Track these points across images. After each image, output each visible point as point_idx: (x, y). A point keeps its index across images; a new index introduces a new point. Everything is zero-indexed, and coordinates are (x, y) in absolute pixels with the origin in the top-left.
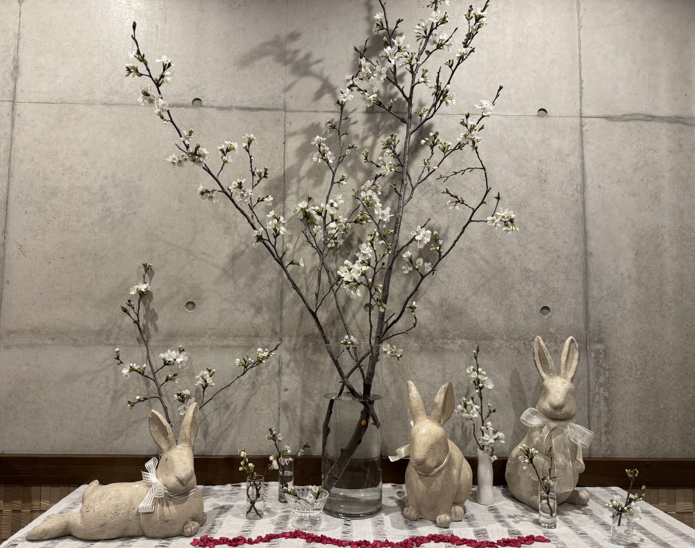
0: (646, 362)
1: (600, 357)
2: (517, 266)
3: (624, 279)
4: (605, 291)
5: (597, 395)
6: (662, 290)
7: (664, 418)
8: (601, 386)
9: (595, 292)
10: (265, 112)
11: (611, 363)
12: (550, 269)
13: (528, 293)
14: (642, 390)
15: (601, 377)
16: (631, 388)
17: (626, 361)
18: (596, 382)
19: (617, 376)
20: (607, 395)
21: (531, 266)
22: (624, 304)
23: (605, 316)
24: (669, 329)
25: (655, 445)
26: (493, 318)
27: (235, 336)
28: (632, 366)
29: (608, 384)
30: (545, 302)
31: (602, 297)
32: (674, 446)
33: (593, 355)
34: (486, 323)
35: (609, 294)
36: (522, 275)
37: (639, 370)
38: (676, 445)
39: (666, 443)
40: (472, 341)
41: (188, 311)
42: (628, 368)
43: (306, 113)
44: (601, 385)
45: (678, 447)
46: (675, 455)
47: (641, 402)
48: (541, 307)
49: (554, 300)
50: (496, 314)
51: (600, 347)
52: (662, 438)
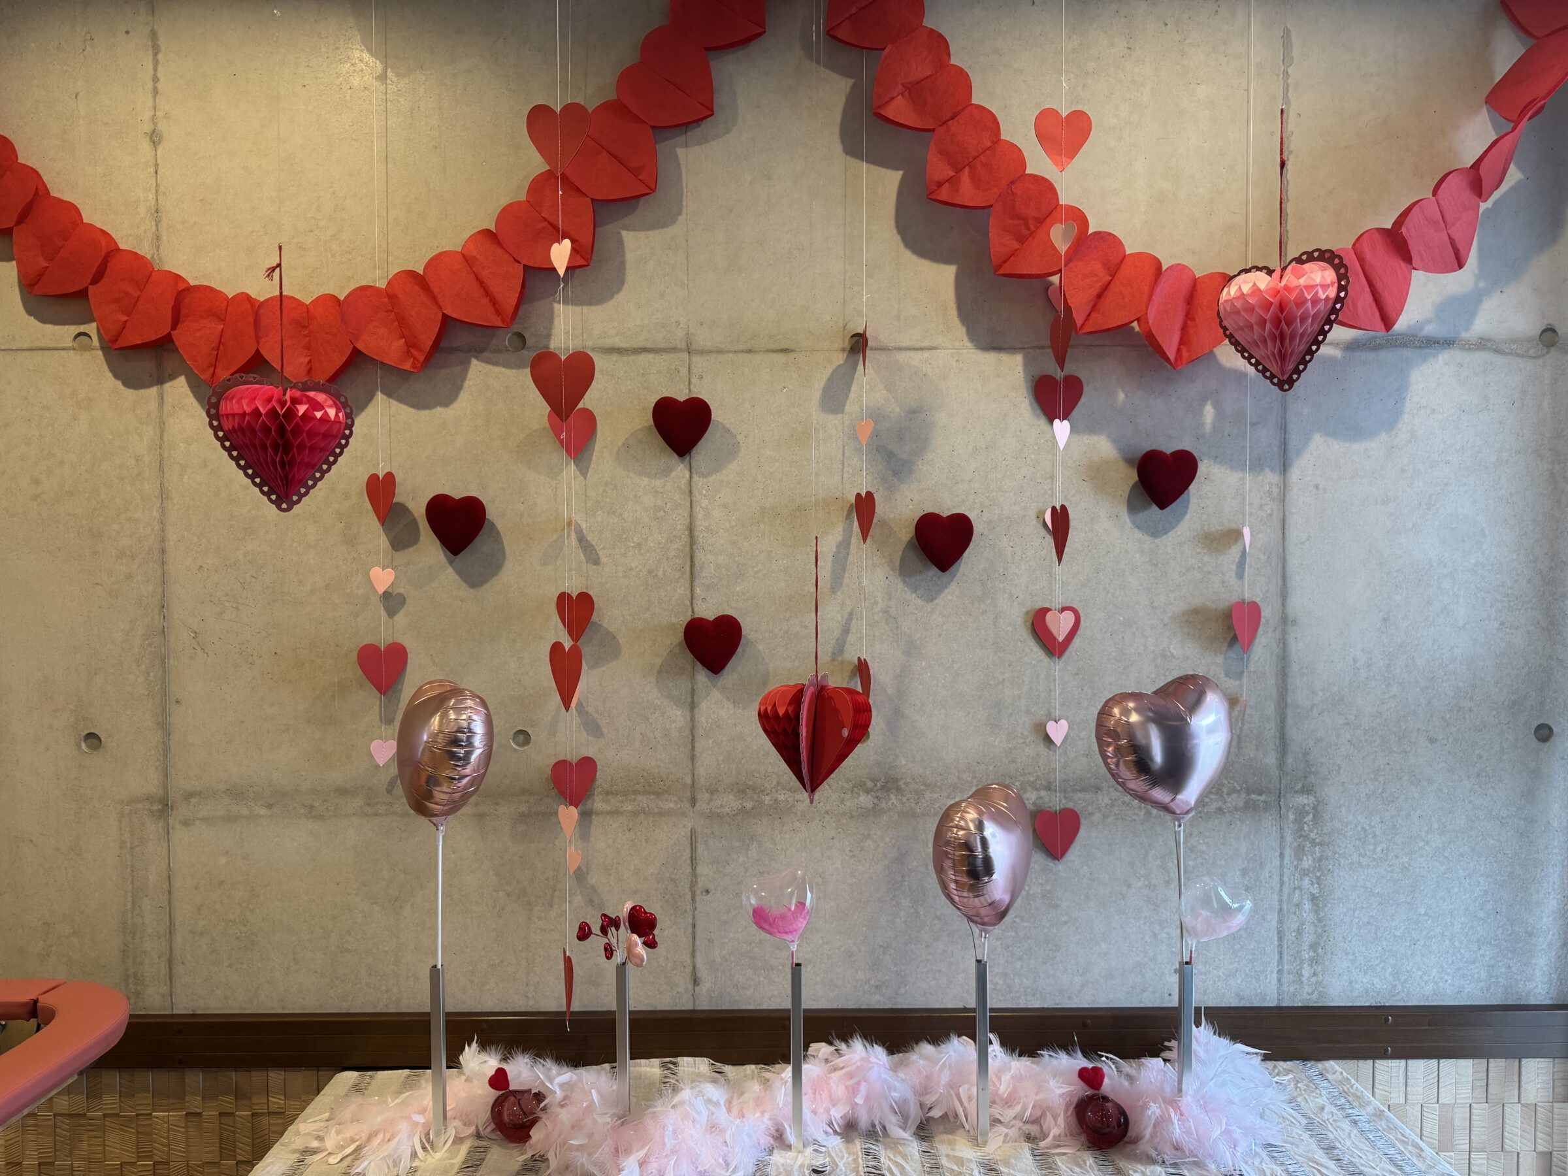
0: (1394, 827)
1: (1305, 820)
2: (1146, 647)
3: (1359, 669)
4: (1321, 694)
5: (1297, 892)
6: (1434, 689)
7: (1424, 933)
8: (1304, 875)
9: (1299, 696)
10: (651, 356)
11: (1325, 831)
14: (1384, 881)
15: (1305, 858)
16: (1363, 877)
17: (1356, 826)
18: (1296, 867)
19: (1337, 856)
20: (1315, 890)
21: (1175, 649)
22: (1356, 717)
23: (1318, 740)
24: (1444, 764)
25: (1405, 981)
28: (1366, 836)
29: (1319, 870)
31: (1312, 707)
32: (1441, 984)
33: (1291, 817)
35: (1327, 699)
36: (1156, 666)
37: (1380, 842)
38: (1446, 981)
39: (1426, 978)
41: (516, 747)
42: (1359, 839)
43: (731, 355)
44: (1305, 873)
45: (1449, 985)
46: (1443, 1000)
47: (1380, 903)
51: (1306, 801)
52: (1419, 969)
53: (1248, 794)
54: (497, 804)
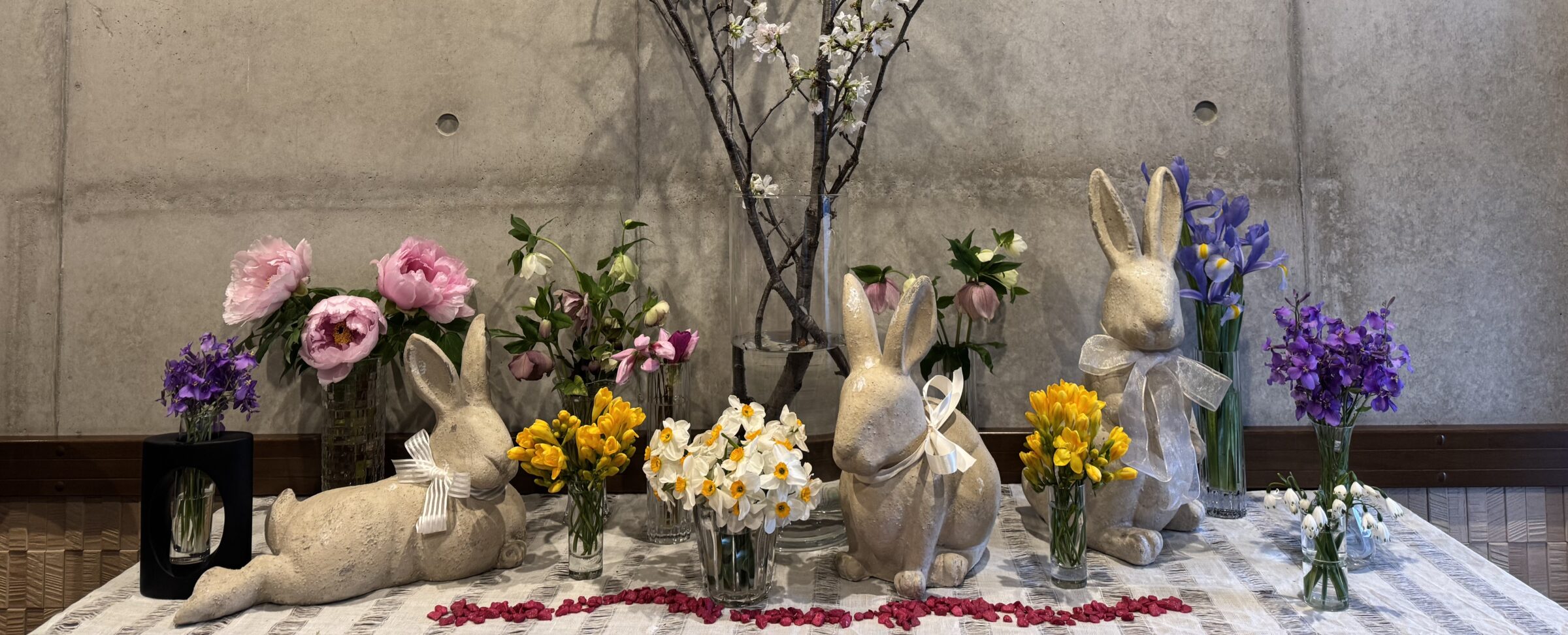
0: (1433, 216)
1: (1331, 208)
2: (1140, 15)
3: (1382, 36)
4: (1340, 64)
5: (1326, 291)
6: (1469, 57)
7: (1477, 339)
8: (1333, 271)
9: (1316, 68)
11: (1354, 220)
12: (1216, 20)
13: (1166, 74)
14: (1426, 278)
15: (1333, 252)
16: (1402, 273)
17: (1390, 215)
18: (1323, 263)
19: (1369, 249)
20: (1346, 289)
21: (1172, 17)
22: (1382, 90)
23: (1339, 117)
24: (1487, 142)
25: (1459, 396)
26: (1090, 129)
27: (542, 184)
28: (1402, 226)
29: (1349, 266)
30: (1205, 92)
31: (1332, 78)
32: (1501, 400)
33: (1314, 204)
34: (1075, 142)
35: (1347, 70)
36: (1152, 35)
37: (1419, 233)
38: (1507, 396)
39: (1483, 392)
40: (1046, 181)
41: (443, 134)
42: (1394, 230)
44: (1334, 269)
45: (1511, 400)
46: (1504, 418)
47: (1424, 304)
48: (1197, 102)
49: (1224, 87)
50: (1096, 122)
51: (1330, 187)
52: (1474, 382)
53: (1263, 178)
54: (420, 197)
